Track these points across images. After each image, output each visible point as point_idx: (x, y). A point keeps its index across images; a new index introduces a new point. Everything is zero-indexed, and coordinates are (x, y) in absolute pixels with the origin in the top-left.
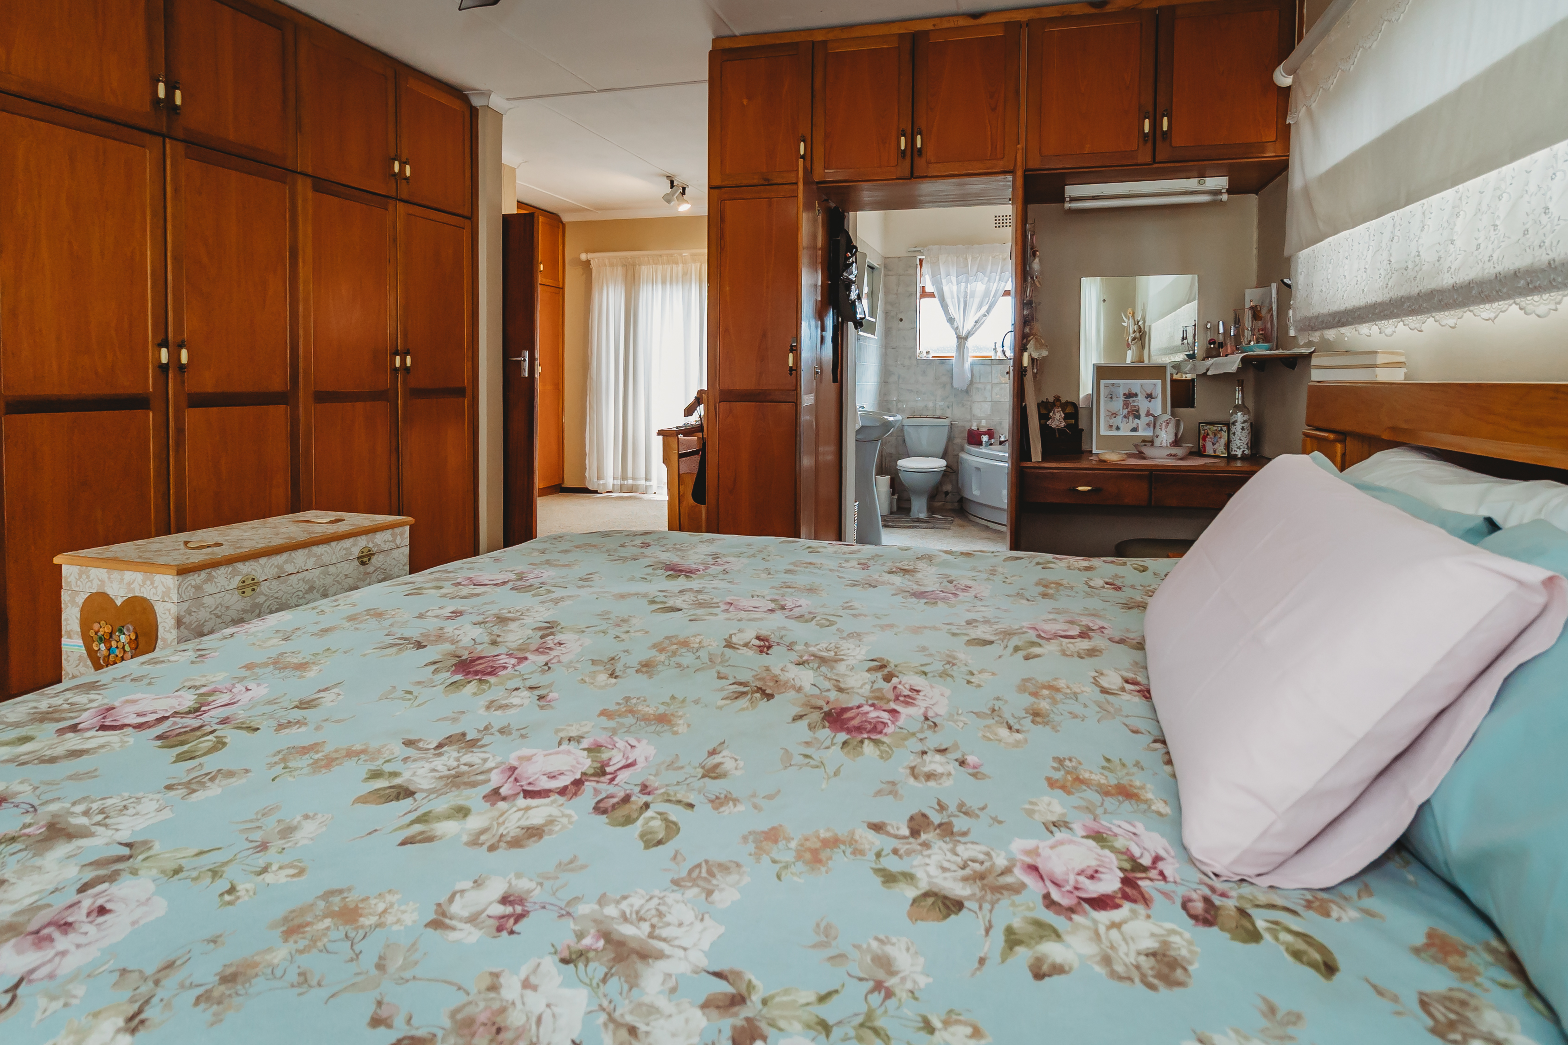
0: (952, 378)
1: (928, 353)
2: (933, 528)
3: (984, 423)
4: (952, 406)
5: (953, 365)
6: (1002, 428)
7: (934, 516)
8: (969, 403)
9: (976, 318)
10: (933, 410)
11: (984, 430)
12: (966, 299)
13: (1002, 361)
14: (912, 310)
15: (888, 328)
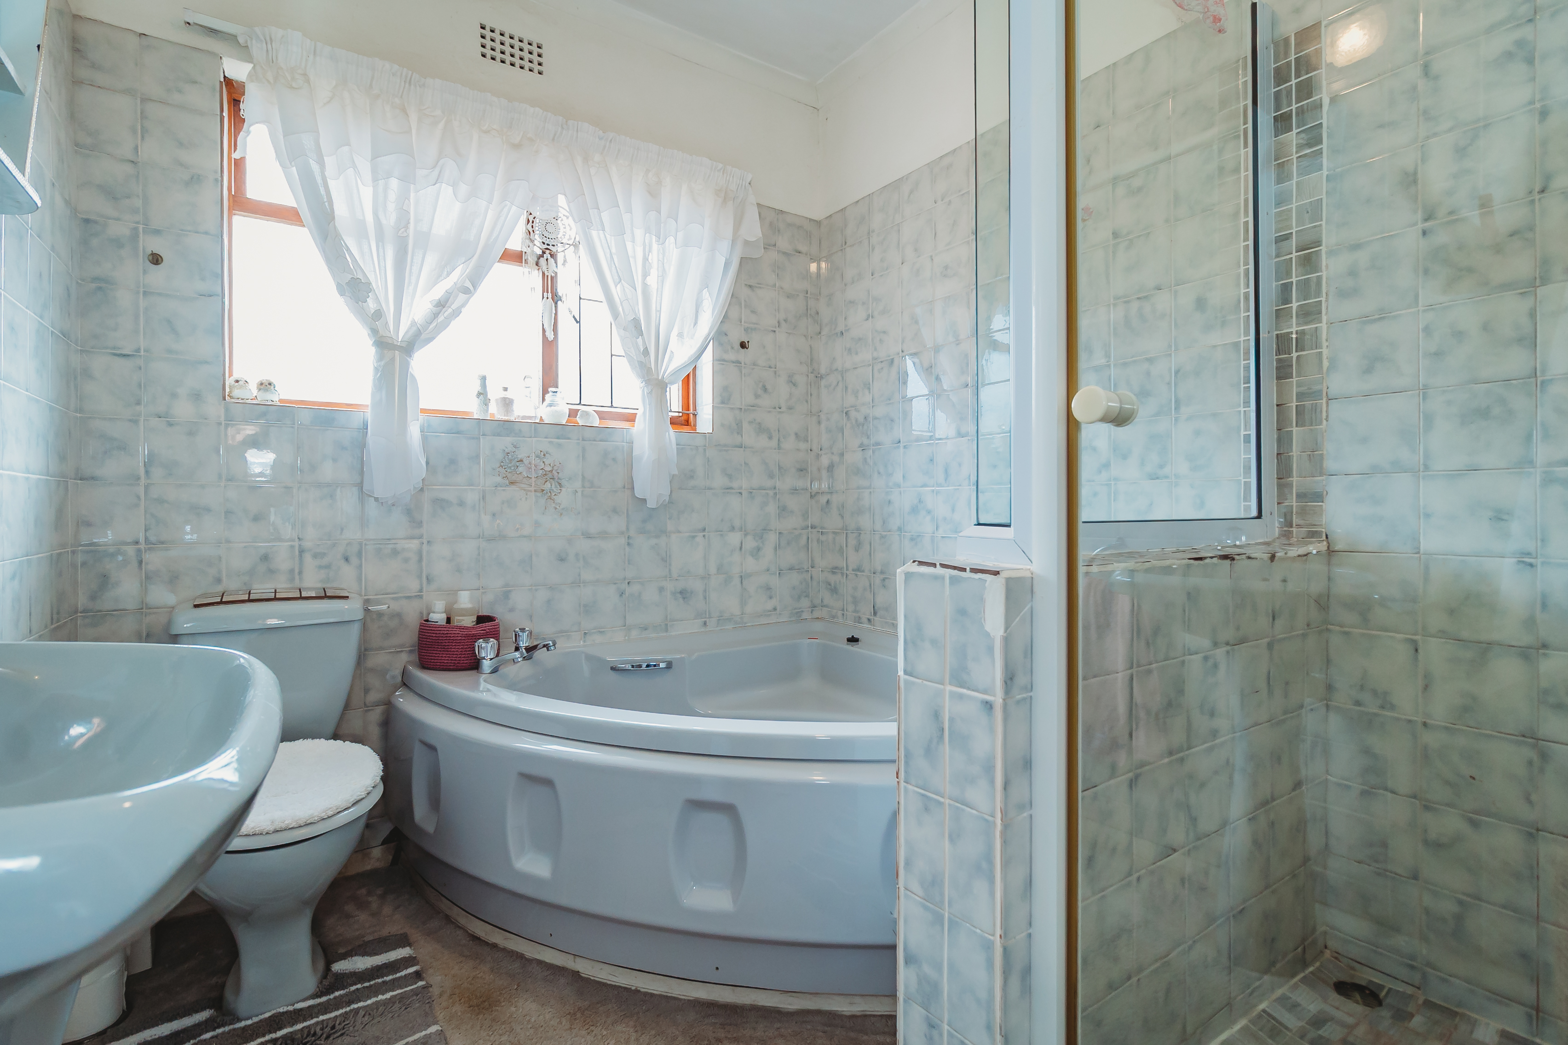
1: (266, 386)
3: (465, 601)
4: (359, 554)
5: (365, 427)
6: (512, 610)
7: (340, 966)
8: (414, 544)
9: (439, 292)
10: (292, 571)
11: (468, 621)
12: (405, 234)
13: (506, 427)
14: (206, 233)
15: (96, 279)
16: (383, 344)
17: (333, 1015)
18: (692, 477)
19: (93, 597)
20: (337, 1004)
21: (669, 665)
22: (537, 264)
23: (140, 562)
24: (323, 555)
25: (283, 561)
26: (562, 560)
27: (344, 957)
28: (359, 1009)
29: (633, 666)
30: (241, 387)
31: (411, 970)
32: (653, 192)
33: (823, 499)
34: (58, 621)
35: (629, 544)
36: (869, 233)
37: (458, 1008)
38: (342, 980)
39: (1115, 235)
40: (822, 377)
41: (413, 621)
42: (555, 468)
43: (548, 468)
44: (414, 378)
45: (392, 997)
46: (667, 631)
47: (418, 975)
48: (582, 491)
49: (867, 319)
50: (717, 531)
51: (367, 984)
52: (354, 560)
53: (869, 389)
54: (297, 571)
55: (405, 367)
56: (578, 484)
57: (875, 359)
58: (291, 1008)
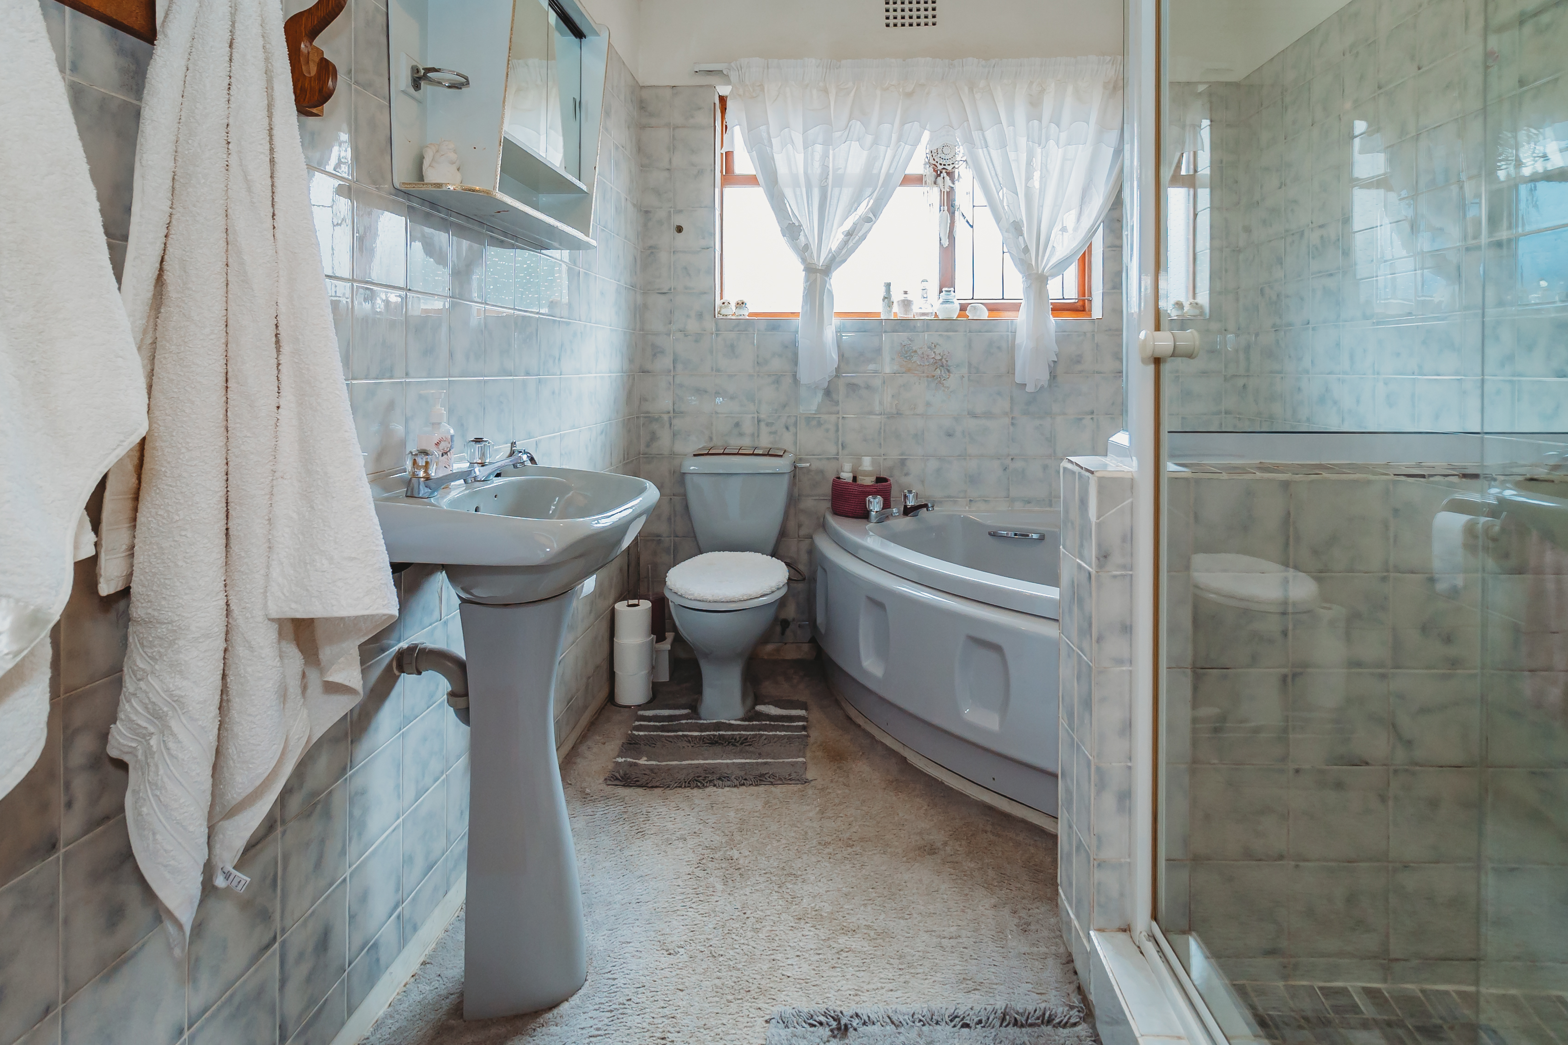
0: (796, 363)
1: (741, 304)
2: (760, 779)
3: (867, 464)
4: (795, 424)
5: (797, 332)
6: (907, 474)
7: (759, 708)
8: (833, 418)
9: (848, 225)
10: (753, 435)
11: (868, 481)
12: (826, 184)
13: (904, 324)
14: (706, 207)
15: (651, 247)
16: (810, 270)
17: (748, 733)
18: (1079, 362)
19: (648, 446)
20: (752, 728)
21: (1042, 538)
22: (935, 183)
23: (671, 425)
24: (772, 424)
25: (748, 427)
26: (950, 435)
27: (764, 704)
28: (764, 734)
29: (1016, 535)
30: (725, 307)
31: (801, 724)
32: (1035, 103)
33: (1240, 382)
34: (628, 459)
35: (1013, 424)
36: (1282, 93)
37: (819, 754)
38: (759, 716)
39: (1522, 83)
40: (1239, 251)
41: (832, 477)
42: (945, 357)
43: (938, 357)
44: (830, 293)
45: (785, 735)
46: (1051, 506)
47: (804, 728)
48: (969, 376)
49: (1280, 188)
50: (1106, 414)
51: (773, 723)
52: (792, 429)
53: (1281, 264)
54: (756, 435)
55: (824, 284)
56: (964, 371)
57: (1287, 231)
58: (727, 722)
